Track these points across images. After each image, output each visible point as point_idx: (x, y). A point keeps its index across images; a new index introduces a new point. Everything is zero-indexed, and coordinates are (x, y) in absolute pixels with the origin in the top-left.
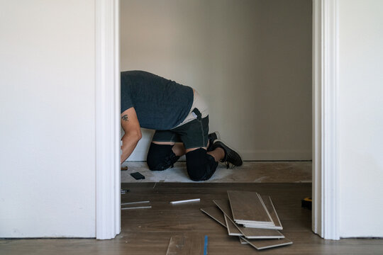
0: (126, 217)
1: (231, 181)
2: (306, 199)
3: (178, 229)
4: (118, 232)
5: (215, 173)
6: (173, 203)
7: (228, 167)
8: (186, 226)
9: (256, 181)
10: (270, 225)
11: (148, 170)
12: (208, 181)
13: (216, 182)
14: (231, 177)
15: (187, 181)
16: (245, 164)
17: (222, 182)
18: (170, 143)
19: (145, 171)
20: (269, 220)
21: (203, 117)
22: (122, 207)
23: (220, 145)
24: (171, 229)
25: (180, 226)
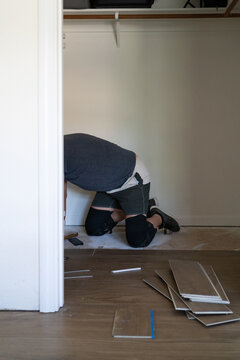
0: (70, 287)
1: (169, 248)
3: (123, 302)
4: (61, 304)
5: (154, 240)
6: (115, 272)
7: (165, 233)
8: (130, 298)
9: (195, 248)
10: (216, 299)
11: (86, 235)
12: (146, 248)
13: (155, 249)
14: (169, 243)
15: (126, 247)
16: (182, 230)
17: (160, 249)
18: (109, 209)
19: (82, 236)
20: (215, 295)
21: (145, 183)
22: (65, 275)
23: (157, 211)
24: (115, 302)
25: (124, 298)
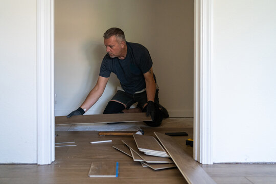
0: (58, 152)
2: (190, 140)
4: (53, 160)
6: (92, 143)
22: (56, 145)
24: (91, 159)
25: (98, 157)
